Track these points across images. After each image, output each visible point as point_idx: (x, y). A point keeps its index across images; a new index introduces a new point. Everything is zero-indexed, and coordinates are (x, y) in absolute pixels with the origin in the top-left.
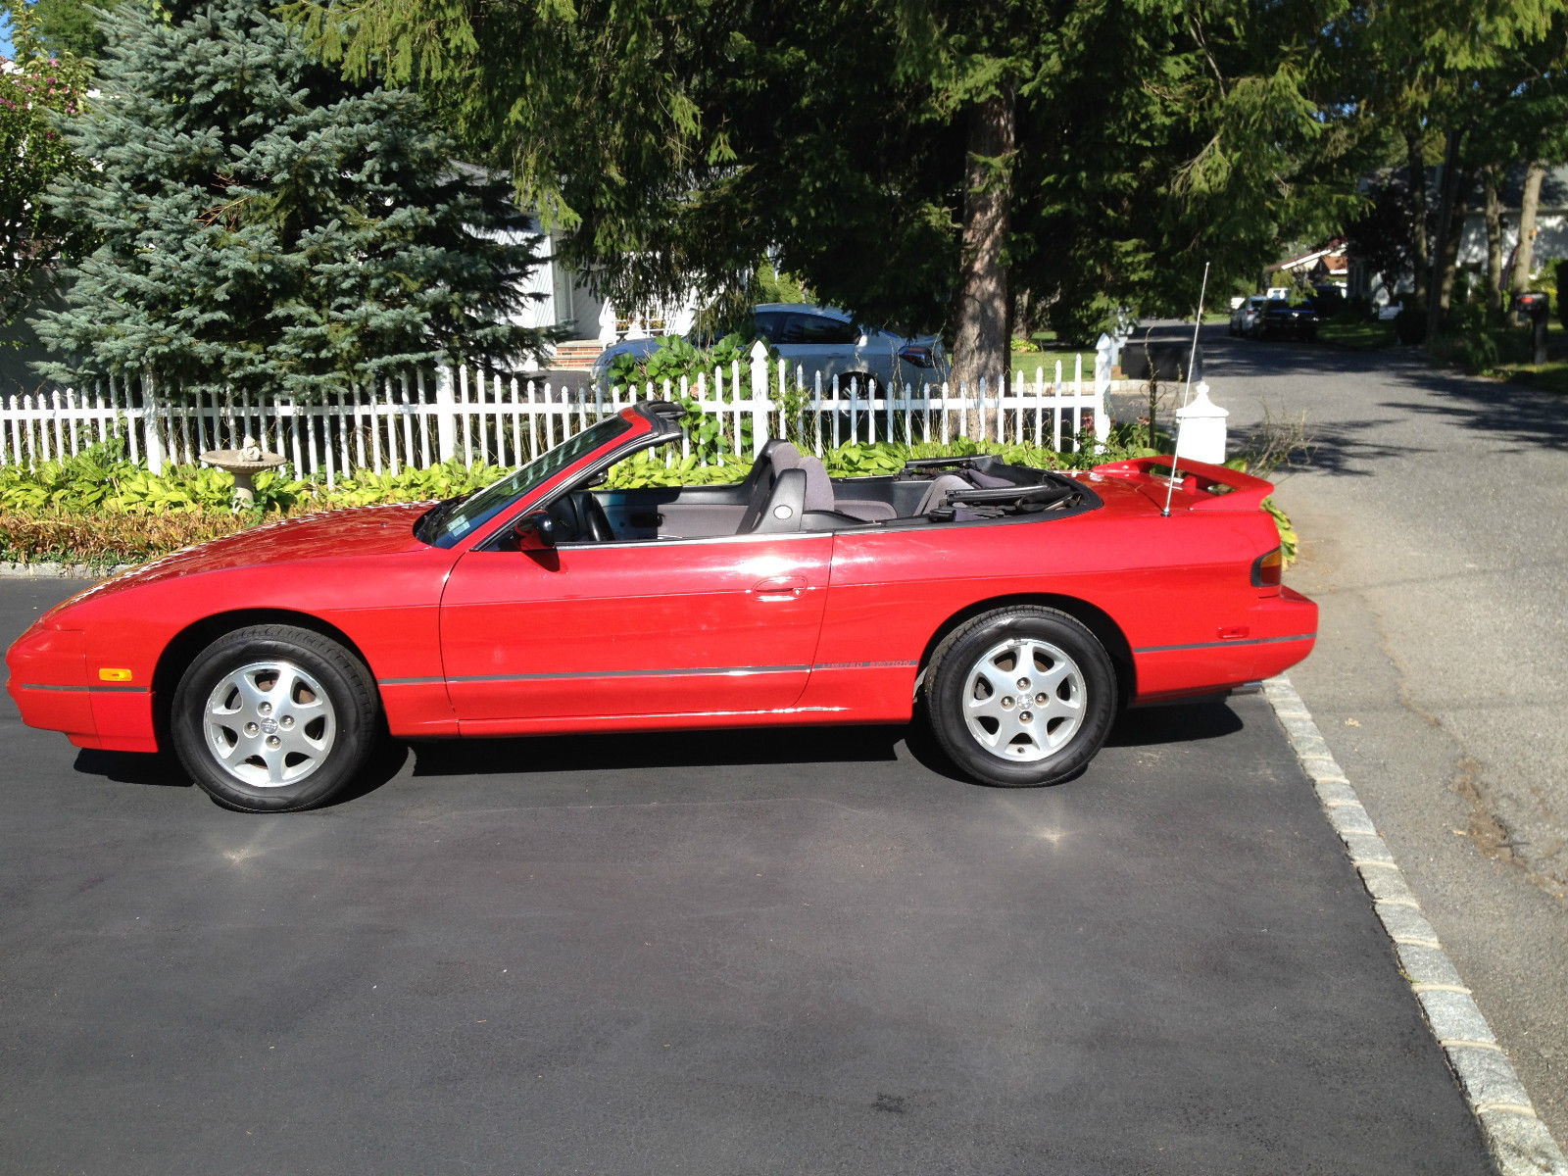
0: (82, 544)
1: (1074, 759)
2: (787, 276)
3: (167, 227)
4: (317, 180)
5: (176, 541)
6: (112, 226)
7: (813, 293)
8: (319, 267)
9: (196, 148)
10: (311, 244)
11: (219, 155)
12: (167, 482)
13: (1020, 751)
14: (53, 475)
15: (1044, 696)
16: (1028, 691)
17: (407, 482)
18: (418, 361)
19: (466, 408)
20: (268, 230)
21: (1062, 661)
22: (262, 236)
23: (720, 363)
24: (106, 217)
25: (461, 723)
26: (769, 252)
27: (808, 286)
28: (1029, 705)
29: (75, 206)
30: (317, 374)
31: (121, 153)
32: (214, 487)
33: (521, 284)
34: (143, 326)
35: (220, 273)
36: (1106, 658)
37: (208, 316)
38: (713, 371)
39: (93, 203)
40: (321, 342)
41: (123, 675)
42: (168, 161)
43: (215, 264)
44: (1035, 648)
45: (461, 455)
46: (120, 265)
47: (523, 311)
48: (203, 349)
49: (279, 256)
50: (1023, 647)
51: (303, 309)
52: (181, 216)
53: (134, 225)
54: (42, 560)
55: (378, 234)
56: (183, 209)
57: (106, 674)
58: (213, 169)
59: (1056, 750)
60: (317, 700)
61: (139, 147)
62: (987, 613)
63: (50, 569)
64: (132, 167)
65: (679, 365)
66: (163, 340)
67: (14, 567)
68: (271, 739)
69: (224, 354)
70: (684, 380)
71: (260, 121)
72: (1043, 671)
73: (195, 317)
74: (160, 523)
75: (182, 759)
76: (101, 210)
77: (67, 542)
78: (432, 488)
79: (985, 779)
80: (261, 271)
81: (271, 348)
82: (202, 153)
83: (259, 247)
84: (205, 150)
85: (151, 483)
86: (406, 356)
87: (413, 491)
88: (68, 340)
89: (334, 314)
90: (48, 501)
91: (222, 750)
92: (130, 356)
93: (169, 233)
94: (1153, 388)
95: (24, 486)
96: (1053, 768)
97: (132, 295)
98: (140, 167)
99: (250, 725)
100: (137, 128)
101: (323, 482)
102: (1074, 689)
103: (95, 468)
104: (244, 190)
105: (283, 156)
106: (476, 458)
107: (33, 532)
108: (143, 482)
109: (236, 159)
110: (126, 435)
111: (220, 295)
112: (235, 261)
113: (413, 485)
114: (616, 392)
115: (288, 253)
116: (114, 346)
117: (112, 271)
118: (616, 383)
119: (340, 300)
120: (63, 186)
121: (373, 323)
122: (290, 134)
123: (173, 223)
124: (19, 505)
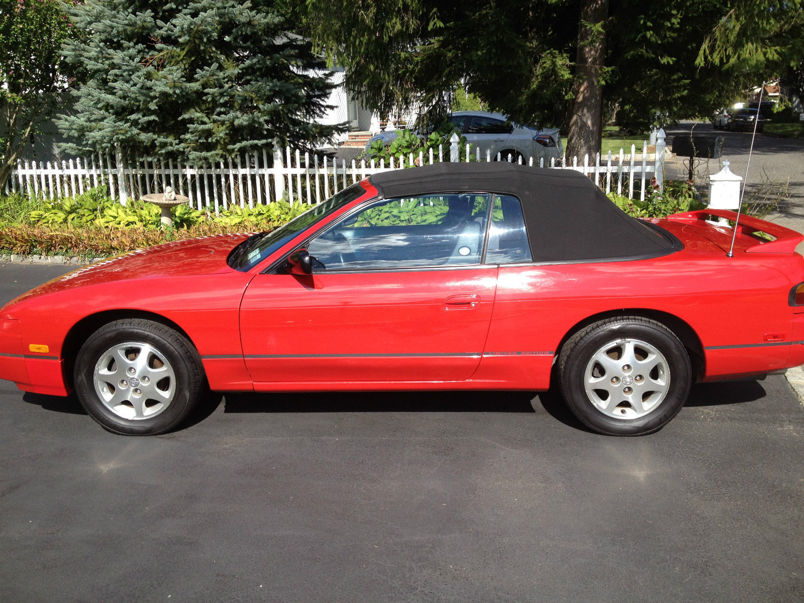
0: (76, 246)
1: (660, 419)
2: (472, 95)
3: (124, 68)
4: (205, 40)
5: (126, 246)
6: (95, 68)
7: (487, 105)
8: (206, 91)
9: (139, 22)
10: (202, 78)
11: (153, 27)
12: (128, 210)
13: (623, 412)
14: (69, 206)
15: (641, 377)
16: (630, 373)
17: (257, 212)
18: (262, 144)
19: (290, 171)
20: (178, 69)
21: (654, 354)
22: (174, 73)
23: (432, 146)
24: (93, 62)
25: (255, 383)
26: (462, 81)
27: (484, 100)
28: (631, 383)
29: (76, 56)
30: (207, 151)
31: (100, 26)
32: (153, 214)
33: (323, 100)
34: (112, 123)
35: (152, 94)
36: (685, 353)
37: (146, 119)
38: (428, 152)
39: (86, 54)
40: (209, 133)
41: (45, 349)
42: (125, 30)
43: (150, 89)
44: (636, 345)
45: (287, 197)
46: (101, 90)
47: (324, 116)
48: (144, 137)
49: (185, 84)
50: (627, 345)
51: (199, 115)
52: (131, 61)
53: (107, 67)
54: (55, 255)
55: (240, 71)
56: (132, 58)
57: (33, 348)
58: (148, 34)
59: (648, 413)
60: (164, 366)
61: (108, 22)
62: (603, 321)
63: (59, 259)
64: (106, 34)
65: (408, 147)
66: (123, 132)
67: (40, 258)
68: (136, 390)
69: (156, 139)
70: (411, 156)
71: (174, 7)
72: (640, 360)
73: (139, 119)
74: (119, 235)
75: (82, 401)
76: (90, 59)
77: (68, 245)
78: (269, 216)
79: (599, 430)
80: (174, 92)
81: (182, 136)
82: (143, 26)
83: (173, 79)
84: (145, 24)
85: (120, 211)
86: (256, 142)
87: (260, 217)
88: (73, 131)
89: (215, 117)
90: (65, 220)
91: (106, 396)
92: (105, 141)
93: (125, 71)
94: (691, 163)
95: (54, 211)
96: (646, 424)
97: (107, 107)
98: (110, 34)
99: (122, 381)
100: (108, 12)
101: (213, 211)
102: (662, 373)
103: (92, 201)
104: (165, 46)
105: (185, 26)
106: (295, 199)
107: (50, 239)
108: (115, 210)
109: (160, 28)
110: (108, 184)
111: (153, 106)
112: (160, 87)
113: (260, 214)
114: (373, 162)
115: (189, 82)
116: (97, 135)
117: (96, 93)
118: (373, 157)
119: (218, 110)
120: (69, 45)
121: (237, 122)
122: (190, 14)
123: (127, 65)
124: (50, 222)
